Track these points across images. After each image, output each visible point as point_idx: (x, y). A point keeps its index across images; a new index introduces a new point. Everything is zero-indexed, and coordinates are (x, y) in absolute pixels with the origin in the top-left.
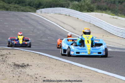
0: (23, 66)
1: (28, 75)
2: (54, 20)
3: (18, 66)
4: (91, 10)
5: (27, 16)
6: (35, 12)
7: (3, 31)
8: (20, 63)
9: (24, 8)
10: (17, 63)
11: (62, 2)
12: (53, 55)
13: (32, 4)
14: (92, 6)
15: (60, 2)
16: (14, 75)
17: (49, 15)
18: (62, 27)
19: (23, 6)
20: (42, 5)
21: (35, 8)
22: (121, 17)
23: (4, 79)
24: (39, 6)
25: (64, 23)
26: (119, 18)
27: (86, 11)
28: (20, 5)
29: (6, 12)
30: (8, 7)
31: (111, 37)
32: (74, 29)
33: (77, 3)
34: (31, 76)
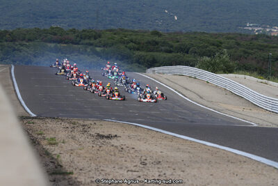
0: (109, 137)
1: (113, 146)
2: (172, 84)
3: (102, 137)
4: (228, 70)
6: (144, 71)
7: (94, 99)
8: (106, 134)
9: (130, 66)
10: (101, 134)
11: (187, 59)
12: (155, 127)
13: (141, 61)
14: (231, 63)
15: (185, 58)
16: (94, 146)
17: (165, 76)
18: (182, 94)
19: (128, 63)
20: (156, 62)
21: (146, 66)
22: (273, 81)
23: (80, 149)
24: (153, 63)
25: (186, 89)
26: (271, 82)
27: (222, 72)
28: (124, 62)
31: (254, 111)
32: (201, 98)
33: (208, 59)
34: (116, 147)
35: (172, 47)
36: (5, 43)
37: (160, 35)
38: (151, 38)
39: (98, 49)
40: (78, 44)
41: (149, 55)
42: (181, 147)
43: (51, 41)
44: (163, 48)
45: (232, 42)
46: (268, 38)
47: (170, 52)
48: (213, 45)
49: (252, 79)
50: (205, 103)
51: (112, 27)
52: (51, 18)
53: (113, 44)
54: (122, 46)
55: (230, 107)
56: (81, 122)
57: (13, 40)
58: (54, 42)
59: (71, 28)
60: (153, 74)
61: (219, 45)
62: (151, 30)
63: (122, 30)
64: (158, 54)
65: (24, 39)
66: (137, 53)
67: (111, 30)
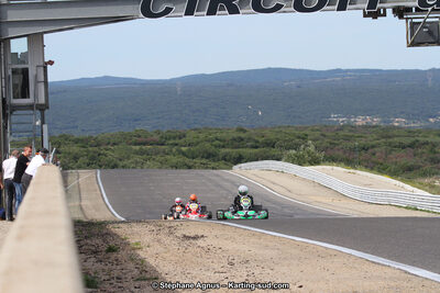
0: (196, 238)
1: (199, 247)
2: (260, 180)
3: (188, 238)
4: (315, 162)
5: (218, 175)
6: (231, 168)
9: (213, 164)
10: (187, 234)
13: (227, 158)
14: (317, 155)
15: (271, 152)
16: (180, 248)
17: (251, 172)
18: (271, 189)
19: (214, 161)
20: (243, 159)
22: (360, 170)
24: (239, 160)
25: (274, 183)
26: (358, 172)
27: (308, 164)
29: (187, 171)
30: (191, 164)
31: (344, 201)
32: (289, 191)
33: (294, 151)
34: (203, 248)
35: (257, 142)
36: (90, 149)
37: (245, 131)
38: (236, 135)
39: (184, 149)
40: (162, 144)
41: (234, 152)
42: (269, 244)
43: (136, 144)
44: (249, 144)
45: (317, 134)
46: (353, 128)
47: (257, 147)
48: (299, 137)
49: (339, 170)
50: (294, 196)
51: (196, 126)
52: (136, 120)
53: (198, 143)
54: (208, 145)
55: (319, 199)
56: (167, 224)
57: (98, 145)
58: (139, 144)
59: (155, 130)
60: (240, 170)
61: (304, 138)
62: (236, 127)
63: (206, 128)
64: (244, 150)
65: (109, 144)
66: (223, 151)
67: (195, 129)
